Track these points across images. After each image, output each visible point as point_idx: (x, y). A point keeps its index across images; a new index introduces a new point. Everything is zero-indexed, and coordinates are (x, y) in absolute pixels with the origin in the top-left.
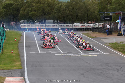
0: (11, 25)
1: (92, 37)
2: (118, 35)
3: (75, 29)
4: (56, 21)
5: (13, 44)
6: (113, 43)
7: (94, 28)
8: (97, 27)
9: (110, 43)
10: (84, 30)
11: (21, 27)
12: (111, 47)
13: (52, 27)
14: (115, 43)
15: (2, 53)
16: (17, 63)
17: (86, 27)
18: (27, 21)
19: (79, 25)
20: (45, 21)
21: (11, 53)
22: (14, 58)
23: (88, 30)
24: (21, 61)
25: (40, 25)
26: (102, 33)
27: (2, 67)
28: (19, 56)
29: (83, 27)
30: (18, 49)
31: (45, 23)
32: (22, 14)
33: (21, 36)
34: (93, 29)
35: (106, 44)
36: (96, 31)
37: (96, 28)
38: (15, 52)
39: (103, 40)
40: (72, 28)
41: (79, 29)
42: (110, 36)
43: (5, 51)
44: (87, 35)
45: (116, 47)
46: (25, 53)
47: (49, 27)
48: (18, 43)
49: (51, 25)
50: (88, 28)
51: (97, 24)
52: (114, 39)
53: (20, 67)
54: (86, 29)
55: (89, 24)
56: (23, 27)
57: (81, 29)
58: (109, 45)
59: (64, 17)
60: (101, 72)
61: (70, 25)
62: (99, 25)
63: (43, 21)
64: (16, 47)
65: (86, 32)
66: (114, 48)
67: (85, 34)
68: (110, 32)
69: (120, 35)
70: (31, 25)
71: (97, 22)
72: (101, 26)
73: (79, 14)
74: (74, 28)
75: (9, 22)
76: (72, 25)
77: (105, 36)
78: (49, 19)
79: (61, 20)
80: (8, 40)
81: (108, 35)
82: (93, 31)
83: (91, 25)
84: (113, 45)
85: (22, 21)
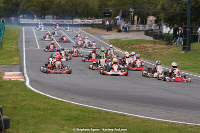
0: (11, 20)
2: (118, 32)
3: (74, 25)
4: (55, 17)
5: (12, 39)
6: (112, 40)
7: (94, 24)
8: (97, 23)
9: (109, 40)
10: (83, 26)
11: (21, 22)
13: (51, 23)
14: (114, 40)
15: (1, 48)
16: (16, 59)
17: (86, 23)
18: (27, 17)
19: (78, 21)
20: (44, 17)
21: (10, 48)
22: (13, 53)
23: (87, 26)
24: (20, 56)
25: (39, 20)
26: (101, 30)
27: (1, 62)
28: (19, 51)
29: (83, 23)
30: (17, 44)
31: (44, 18)
32: (22, 9)
33: (21, 31)
34: (92, 25)
35: (105, 40)
36: (95, 27)
38: (14, 47)
39: (102, 36)
40: (71, 23)
41: (78, 24)
42: (110, 32)
43: (4, 46)
44: (87, 32)
45: (116, 43)
46: (24, 48)
47: (48, 23)
48: (17, 38)
49: (51, 20)
50: (88, 24)
51: (97, 20)
52: (114, 35)
53: (19, 63)
54: (85, 25)
55: (88, 20)
56: (23, 22)
57: (81, 25)
58: (108, 41)
61: (69, 20)
62: (99, 21)
63: (43, 16)
64: (15, 42)
65: (86, 28)
67: (84, 30)
68: (109, 29)
69: (120, 31)
70: (30, 20)
72: (101, 23)
73: (79, 10)
74: (74, 23)
75: (8, 17)
76: (71, 20)
77: (105, 32)
78: (49, 14)
79: (60, 15)
80: (7, 35)
81: (108, 31)
82: (92, 27)
83: (91, 21)
84: (113, 41)
85: (22, 16)
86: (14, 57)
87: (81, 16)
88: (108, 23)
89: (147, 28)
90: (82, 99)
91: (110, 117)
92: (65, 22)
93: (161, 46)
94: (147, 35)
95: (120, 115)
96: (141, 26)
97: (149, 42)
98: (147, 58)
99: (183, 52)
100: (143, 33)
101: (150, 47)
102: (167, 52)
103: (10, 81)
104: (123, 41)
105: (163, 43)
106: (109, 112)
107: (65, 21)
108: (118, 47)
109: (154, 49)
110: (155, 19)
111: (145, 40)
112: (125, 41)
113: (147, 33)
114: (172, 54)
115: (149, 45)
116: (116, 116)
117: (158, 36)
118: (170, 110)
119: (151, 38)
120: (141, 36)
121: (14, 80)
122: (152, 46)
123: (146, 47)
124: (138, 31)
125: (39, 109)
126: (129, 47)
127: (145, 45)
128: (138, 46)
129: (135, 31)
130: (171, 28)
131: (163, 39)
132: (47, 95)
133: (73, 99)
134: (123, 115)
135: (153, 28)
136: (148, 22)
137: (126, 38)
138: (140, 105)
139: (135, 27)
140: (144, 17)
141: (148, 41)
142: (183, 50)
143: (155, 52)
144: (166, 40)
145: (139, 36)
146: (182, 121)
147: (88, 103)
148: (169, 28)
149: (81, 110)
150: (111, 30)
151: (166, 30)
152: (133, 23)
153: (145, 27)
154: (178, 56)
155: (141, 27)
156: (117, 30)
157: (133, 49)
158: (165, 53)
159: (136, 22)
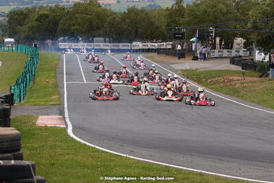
0: (47, 44)
2: (193, 59)
3: (134, 50)
4: (107, 39)
5: (48, 70)
6: (186, 70)
7: (160, 49)
8: (165, 47)
9: (181, 70)
10: (146, 52)
11: (60, 47)
12: (183, 76)
13: (102, 47)
14: (188, 70)
15: (34, 83)
16: (54, 97)
17: (149, 47)
18: (68, 39)
19: (139, 45)
20: (93, 39)
21: (45, 83)
22: (50, 89)
23: (149, 52)
24: (59, 94)
25: (85, 44)
26: (171, 56)
27: (33, 102)
28: (57, 87)
29: (145, 48)
30: (55, 77)
31: (92, 41)
32: (61, 29)
33: (60, 59)
34: (158, 51)
36: (163, 53)
37: (163, 49)
38: (52, 81)
39: (172, 65)
40: (130, 48)
41: (139, 49)
42: (182, 60)
43: (38, 79)
44: (150, 59)
45: (190, 75)
46: (65, 83)
47: (98, 48)
48: (55, 69)
49: (102, 44)
50: (152, 49)
51: (164, 43)
52: (187, 64)
53: (59, 103)
54: (149, 50)
55: (153, 44)
56: (63, 47)
57: (143, 51)
58: (180, 72)
59: (119, 34)
60: (170, 110)
61: (127, 44)
62: (167, 45)
63: (91, 39)
64: (52, 74)
65: (149, 54)
66: (187, 77)
67: (148, 58)
68: (181, 55)
69: (196, 58)
70: (73, 44)
71: (164, 40)
72: (170, 47)
73: (140, 30)
74: (133, 48)
75: (43, 39)
76: (129, 44)
77: (175, 59)
78: (99, 36)
79: (115, 37)
81: (179, 59)
82: (158, 54)
83: (156, 44)
84: (186, 72)
85: (62, 38)
86: (51, 94)
87: (143, 38)
88: (179, 47)
89: (234, 54)
90: (144, 152)
91: (182, 176)
92: (121, 46)
93: (252, 79)
94: (233, 64)
96: (225, 51)
97: (235, 73)
98: (233, 95)
100: (228, 61)
101: (238, 80)
102: (261, 87)
103: (46, 128)
104: (201, 72)
105: (255, 74)
106: (181, 170)
107: (120, 44)
108: (193, 80)
109: (243, 83)
110: (244, 41)
111: (231, 71)
112: (203, 72)
113: (233, 61)
114: (267, 90)
115: (236, 78)
116: (190, 176)
117: (249, 65)
118: (265, 167)
119: (239, 68)
120: (225, 65)
121: (51, 127)
122: (240, 78)
123: (232, 80)
124: (221, 58)
125: (85, 166)
126: (209, 81)
127: (231, 78)
128: (221, 79)
129: (216, 58)
130: (265, 54)
131: (255, 70)
132: (96, 147)
133: (132, 153)
134: (201, 174)
135: (241, 53)
136: (235, 46)
137: (205, 68)
138: (223, 160)
139: (216, 53)
140: (229, 38)
141: (235, 71)
143: (245, 87)
144: (259, 71)
145: (222, 66)
147: (152, 157)
148: (263, 54)
149: (143, 168)
150: (184, 57)
151: (259, 56)
152: (214, 48)
153: (231, 52)
155: (225, 53)
156: (192, 57)
157: (215, 83)
158: (257, 88)
159: (218, 46)
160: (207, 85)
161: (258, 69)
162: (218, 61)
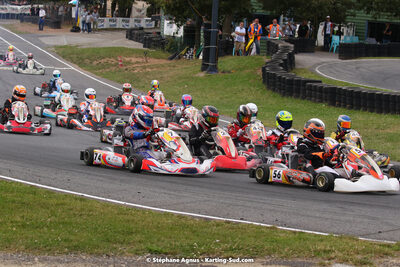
1: (19, 33)
2: (72, 31)
6: (61, 47)
7: (25, 14)
9: (55, 46)
10: (4, 18)
12: (58, 54)
14: (65, 47)
17: (9, 11)
23: (12, 18)
29: (4, 12)
34: (21, 17)
35: (47, 47)
36: (28, 21)
39: (41, 39)
42: (57, 32)
44: (10, 29)
45: (67, 53)
52: (64, 38)
54: (8, 17)
55: (14, 7)
58: (53, 49)
65: (8, 22)
66: (64, 57)
67: (6, 27)
68: (57, 25)
69: (76, 30)
77: (46, 31)
82: (22, 21)
83: (19, 7)
84: (62, 50)
89: (132, 24)
91: (54, 201)
93: (158, 61)
94: (130, 39)
95: (76, 199)
96: (119, 19)
97: (133, 52)
99: (202, 74)
100: (123, 34)
101: (137, 63)
102: (171, 73)
104: (83, 50)
105: (164, 55)
106: (53, 192)
108: (72, 61)
109: (145, 68)
110: (147, 6)
111: (127, 49)
112: (89, 49)
113: (131, 34)
114: (180, 78)
115: (134, 60)
116: (67, 201)
117: (154, 42)
118: (175, 190)
119: (139, 46)
120: (120, 41)
122: (140, 60)
123: (129, 63)
124: (113, 29)
126: (95, 63)
127: (127, 59)
128: (112, 61)
129: (106, 29)
130: (178, 26)
131: (163, 48)
134: (82, 199)
135: (143, 24)
136: (135, 13)
137: (90, 44)
138: (115, 179)
139: (106, 23)
140: (125, 1)
141: (133, 50)
142: (203, 70)
143: (148, 73)
144: (168, 51)
145: (114, 42)
146: (199, 213)
148: (175, 26)
150: (59, 27)
151: (170, 29)
152: (103, 13)
153: (128, 22)
154: (193, 83)
155: (120, 22)
156: (71, 28)
157: (103, 67)
158: (166, 75)
159: (109, 13)
160: (92, 69)
161: (167, 47)
162: (109, 34)
